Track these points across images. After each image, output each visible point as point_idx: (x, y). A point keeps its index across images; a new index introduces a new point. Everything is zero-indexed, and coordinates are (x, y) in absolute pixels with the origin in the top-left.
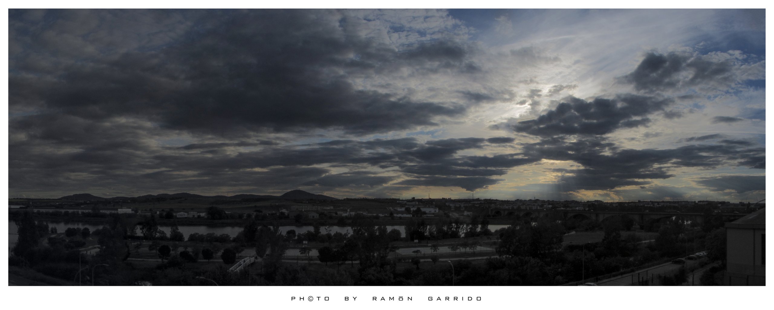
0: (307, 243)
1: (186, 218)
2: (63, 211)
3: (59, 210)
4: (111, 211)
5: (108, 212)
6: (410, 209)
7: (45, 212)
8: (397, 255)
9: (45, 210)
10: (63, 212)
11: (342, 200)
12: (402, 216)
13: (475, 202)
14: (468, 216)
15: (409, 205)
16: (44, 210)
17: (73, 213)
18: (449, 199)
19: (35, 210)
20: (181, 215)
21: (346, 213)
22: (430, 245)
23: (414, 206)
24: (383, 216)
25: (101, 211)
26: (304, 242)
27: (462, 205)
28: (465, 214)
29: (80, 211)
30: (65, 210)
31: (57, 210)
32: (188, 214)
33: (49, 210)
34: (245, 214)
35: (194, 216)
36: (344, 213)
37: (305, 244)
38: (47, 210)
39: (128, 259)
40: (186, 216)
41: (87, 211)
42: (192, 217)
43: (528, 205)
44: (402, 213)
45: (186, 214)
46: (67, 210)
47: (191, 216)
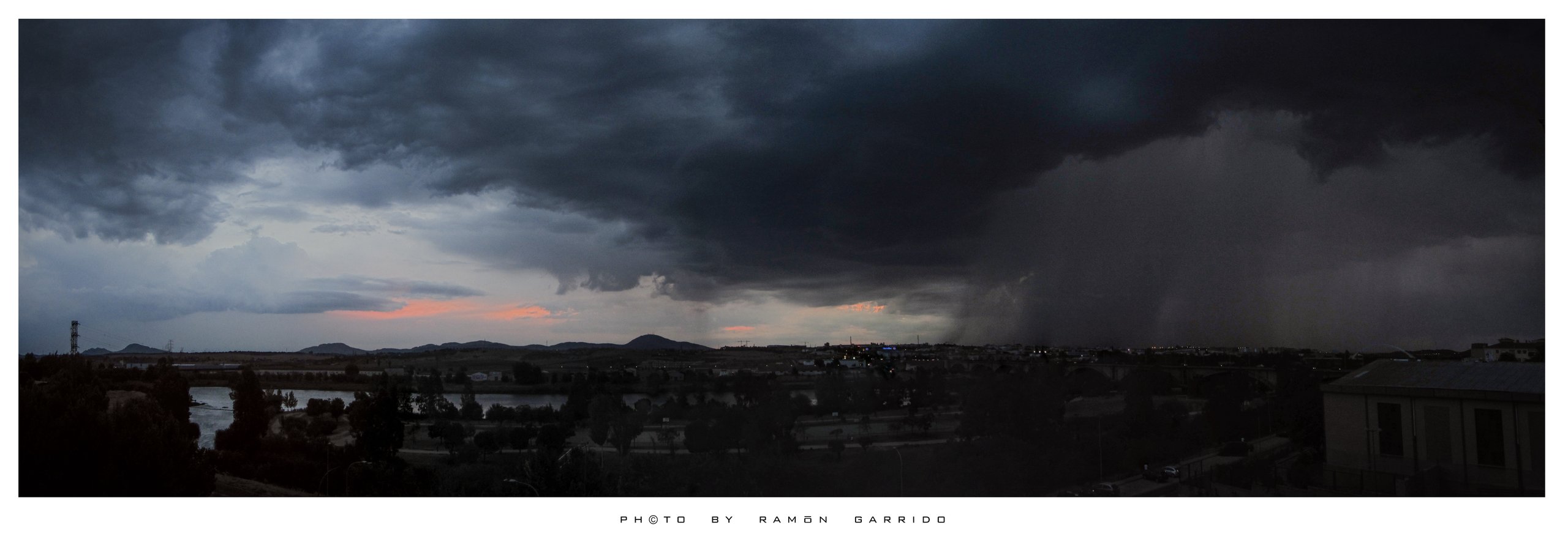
0: (668, 421)
1: (484, 382)
2: (304, 372)
3: (297, 371)
4: (374, 372)
5: (370, 374)
6: (823, 362)
7: (276, 374)
8: (807, 438)
9: (277, 371)
10: (304, 374)
11: (718, 350)
12: (811, 373)
13: (922, 349)
14: (911, 371)
15: (820, 356)
16: (275, 372)
17: (320, 375)
18: (881, 344)
19: (262, 372)
20: (478, 376)
21: (725, 371)
22: (856, 420)
23: (829, 358)
24: (782, 374)
25: (360, 372)
26: (664, 420)
27: (903, 355)
28: (907, 369)
29: (329, 373)
30: (307, 371)
31: (295, 371)
32: (488, 376)
33: (283, 371)
34: (573, 374)
35: (496, 378)
36: (722, 371)
37: (665, 423)
38: (280, 371)
39: (401, 450)
40: (486, 379)
41: (340, 372)
42: (494, 379)
43: (1005, 353)
44: (811, 368)
45: (485, 375)
46: (310, 371)
47: (492, 379)
